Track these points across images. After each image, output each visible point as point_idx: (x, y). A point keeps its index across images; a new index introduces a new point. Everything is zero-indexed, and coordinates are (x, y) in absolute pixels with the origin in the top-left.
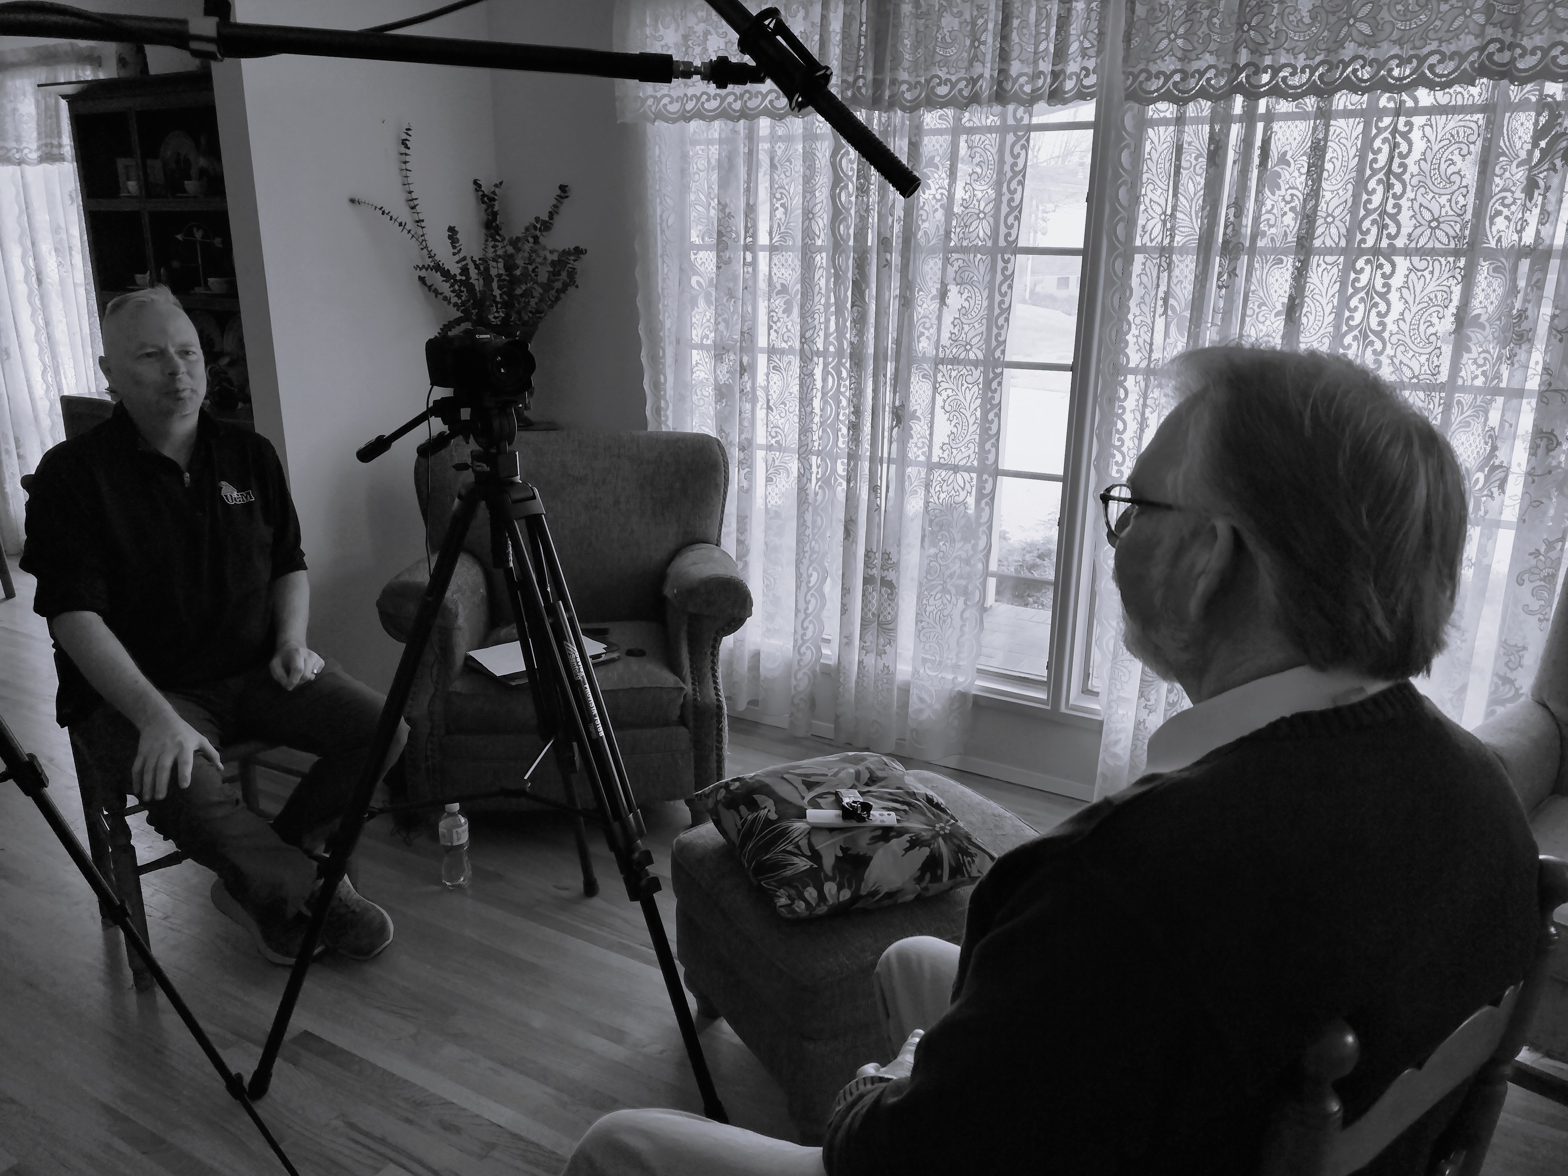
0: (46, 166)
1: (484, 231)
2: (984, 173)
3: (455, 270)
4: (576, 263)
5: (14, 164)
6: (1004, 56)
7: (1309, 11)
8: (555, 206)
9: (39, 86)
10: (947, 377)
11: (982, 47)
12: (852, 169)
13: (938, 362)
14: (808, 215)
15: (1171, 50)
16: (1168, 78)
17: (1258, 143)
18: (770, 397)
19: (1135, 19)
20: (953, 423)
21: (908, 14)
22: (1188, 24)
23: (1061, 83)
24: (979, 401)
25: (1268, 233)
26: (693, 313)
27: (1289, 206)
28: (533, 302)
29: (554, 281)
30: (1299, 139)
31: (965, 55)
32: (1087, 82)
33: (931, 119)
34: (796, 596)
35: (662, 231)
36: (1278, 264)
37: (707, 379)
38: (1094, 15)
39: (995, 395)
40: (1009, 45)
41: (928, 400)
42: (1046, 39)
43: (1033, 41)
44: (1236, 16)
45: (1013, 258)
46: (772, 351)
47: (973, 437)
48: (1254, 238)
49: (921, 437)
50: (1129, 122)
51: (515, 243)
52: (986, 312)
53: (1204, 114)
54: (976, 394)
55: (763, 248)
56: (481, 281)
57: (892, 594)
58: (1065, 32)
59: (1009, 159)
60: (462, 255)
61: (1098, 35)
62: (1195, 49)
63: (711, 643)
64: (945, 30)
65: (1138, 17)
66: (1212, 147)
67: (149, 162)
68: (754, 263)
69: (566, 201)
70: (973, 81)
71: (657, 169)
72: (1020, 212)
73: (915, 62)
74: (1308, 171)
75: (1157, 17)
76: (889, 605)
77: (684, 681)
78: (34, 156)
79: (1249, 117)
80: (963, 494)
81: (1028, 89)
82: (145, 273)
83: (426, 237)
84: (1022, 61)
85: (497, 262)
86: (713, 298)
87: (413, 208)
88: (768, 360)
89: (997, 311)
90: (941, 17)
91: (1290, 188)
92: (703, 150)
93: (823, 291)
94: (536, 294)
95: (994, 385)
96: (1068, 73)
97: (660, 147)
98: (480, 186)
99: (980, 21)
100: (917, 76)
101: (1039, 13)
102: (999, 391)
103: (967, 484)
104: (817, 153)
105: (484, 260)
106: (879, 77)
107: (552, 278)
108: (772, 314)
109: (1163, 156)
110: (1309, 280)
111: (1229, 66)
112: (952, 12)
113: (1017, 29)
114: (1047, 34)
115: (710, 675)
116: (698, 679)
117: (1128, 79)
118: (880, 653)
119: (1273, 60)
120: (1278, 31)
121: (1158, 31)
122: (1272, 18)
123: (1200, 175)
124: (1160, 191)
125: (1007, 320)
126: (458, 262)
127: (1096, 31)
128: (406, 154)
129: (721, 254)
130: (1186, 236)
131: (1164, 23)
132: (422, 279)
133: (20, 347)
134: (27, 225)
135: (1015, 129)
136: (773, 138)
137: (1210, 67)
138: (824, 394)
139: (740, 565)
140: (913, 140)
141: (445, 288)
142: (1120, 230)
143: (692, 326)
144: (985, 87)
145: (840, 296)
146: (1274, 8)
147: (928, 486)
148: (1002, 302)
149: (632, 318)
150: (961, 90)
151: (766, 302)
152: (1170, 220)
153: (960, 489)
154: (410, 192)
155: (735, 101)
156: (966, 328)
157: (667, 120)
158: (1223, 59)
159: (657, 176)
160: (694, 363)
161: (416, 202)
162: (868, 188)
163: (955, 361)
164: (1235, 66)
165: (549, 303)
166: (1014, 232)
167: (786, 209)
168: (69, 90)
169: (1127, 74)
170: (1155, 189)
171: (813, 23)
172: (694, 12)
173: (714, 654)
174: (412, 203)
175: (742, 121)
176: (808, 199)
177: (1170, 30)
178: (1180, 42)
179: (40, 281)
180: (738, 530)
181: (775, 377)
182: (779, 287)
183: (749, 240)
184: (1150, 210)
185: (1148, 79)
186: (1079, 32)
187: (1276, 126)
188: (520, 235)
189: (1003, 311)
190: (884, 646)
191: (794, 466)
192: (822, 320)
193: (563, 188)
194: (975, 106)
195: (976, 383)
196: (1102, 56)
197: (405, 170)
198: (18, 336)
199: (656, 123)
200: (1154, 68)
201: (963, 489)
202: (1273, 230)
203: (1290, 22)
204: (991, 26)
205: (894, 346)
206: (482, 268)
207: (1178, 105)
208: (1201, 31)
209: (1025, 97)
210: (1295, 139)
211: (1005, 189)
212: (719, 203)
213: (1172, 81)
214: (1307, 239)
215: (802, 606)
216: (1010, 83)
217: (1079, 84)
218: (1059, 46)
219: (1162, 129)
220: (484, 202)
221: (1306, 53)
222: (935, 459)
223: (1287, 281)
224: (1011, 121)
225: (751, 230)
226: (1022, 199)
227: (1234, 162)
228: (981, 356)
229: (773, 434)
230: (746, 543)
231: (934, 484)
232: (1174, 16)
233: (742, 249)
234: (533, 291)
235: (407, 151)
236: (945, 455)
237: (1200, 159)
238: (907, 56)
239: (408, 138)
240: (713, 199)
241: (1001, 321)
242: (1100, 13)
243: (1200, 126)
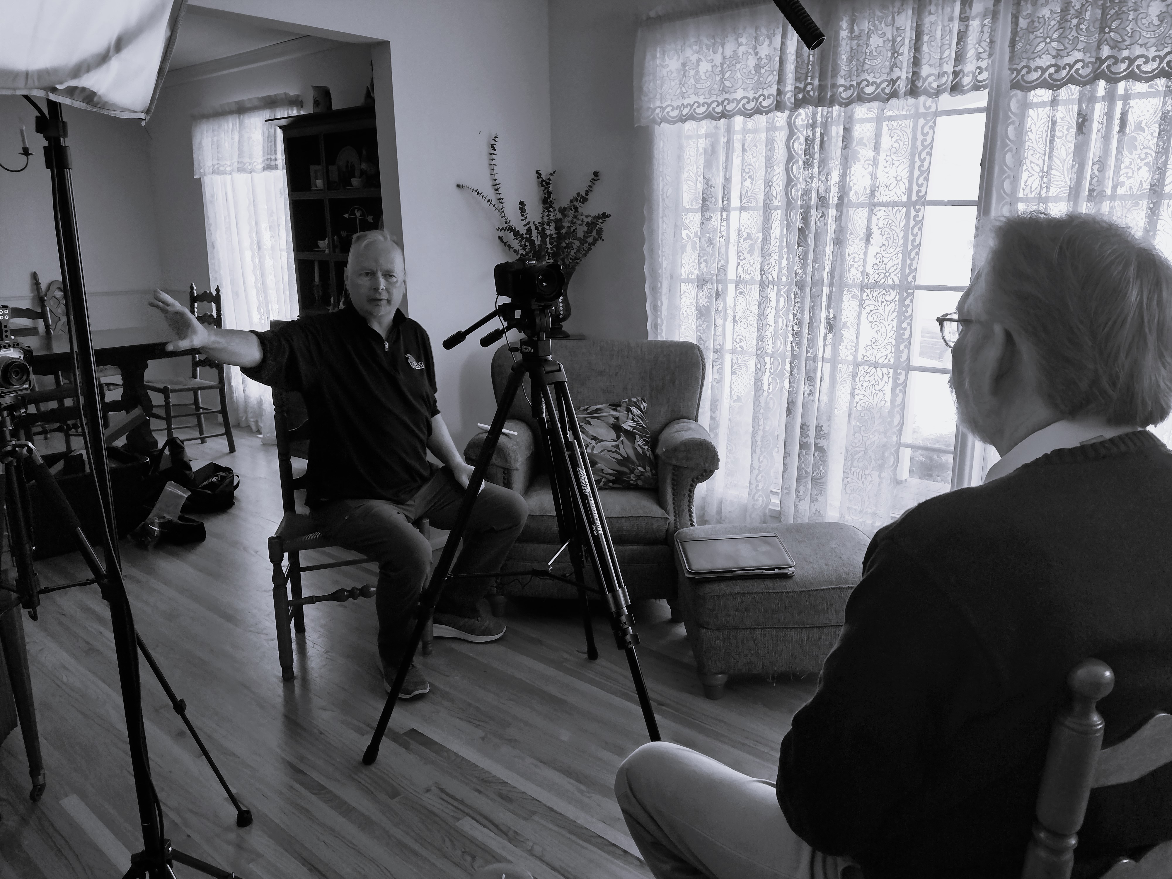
0: (267, 173)
1: (542, 205)
2: (901, 147)
3: (523, 231)
4: (602, 225)
5: (247, 172)
6: (916, 62)
7: (1158, 16)
8: (590, 186)
9: (266, 121)
10: (871, 296)
11: (900, 57)
12: (801, 149)
13: (863, 287)
14: (769, 184)
15: (1047, 50)
16: (1044, 71)
17: (1118, 115)
18: (736, 314)
19: (1019, 30)
20: (875, 330)
21: (845, 37)
22: (1061, 30)
23: (961, 79)
24: (895, 314)
25: (1126, 183)
26: (683, 257)
27: (1143, 162)
28: (572, 253)
29: (587, 237)
30: (1151, 111)
31: (887, 63)
32: (980, 78)
33: (860, 111)
34: (752, 458)
35: (663, 200)
36: (1135, 206)
37: (691, 303)
38: (986, 29)
39: (908, 309)
40: (920, 55)
41: (855, 315)
42: (949, 48)
43: (939, 51)
44: (1099, 22)
45: (922, 208)
46: (738, 282)
47: (890, 341)
48: (1115, 187)
49: (850, 342)
50: (1014, 105)
51: (562, 211)
52: (902, 248)
53: (1074, 97)
54: (893, 308)
55: (735, 209)
56: (540, 238)
57: (823, 456)
58: (964, 43)
59: (920, 137)
60: (527, 221)
61: (989, 43)
62: (1066, 48)
63: (689, 487)
64: (873, 47)
65: (1021, 28)
66: (1080, 120)
67: (330, 167)
68: (728, 219)
69: (597, 182)
70: (893, 82)
71: (661, 157)
72: (928, 174)
73: (850, 71)
74: (1159, 134)
75: (1036, 27)
76: (821, 465)
77: (668, 514)
78: (260, 167)
79: (1111, 97)
80: (882, 384)
81: (935, 85)
82: (324, 240)
83: (504, 210)
84: (931, 65)
85: (550, 226)
86: (697, 246)
87: (497, 190)
88: (736, 288)
89: (910, 247)
90: (869, 37)
91: (1145, 148)
92: (694, 142)
93: (778, 237)
94: (575, 247)
95: (907, 302)
96: (966, 72)
97: (664, 142)
98: (540, 175)
99: (899, 39)
100: (851, 81)
101: (943, 29)
102: (911, 306)
103: (885, 376)
104: (775, 138)
105: (542, 224)
106: (823, 83)
107: (586, 235)
108: (739, 254)
109: (1041, 129)
110: (1160, 217)
111: (1093, 60)
112: (877, 33)
113: (927, 42)
114: (950, 45)
115: (687, 510)
116: (678, 513)
117: (1013, 73)
118: (813, 501)
119: (1130, 53)
120: (1133, 31)
121: (1036, 37)
122: (1128, 22)
123: (1071, 142)
124: (1038, 155)
125: (918, 253)
126: (524, 226)
127: (988, 40)
128: (494, 154)
129: (705, 213)
130: (1059, 188)
131: (1041, 30)
132: (500, 238)
133: (245, 290)
134: (253, 211)
135: (924, 116)
136: (745, 131)
137: (1078, 61)
138: (777, 311)
139: (712, 435)
140: (847, 126)
141: (515, 244)
142: (1007, 185)
143: (681, 265)
144: (902, 86)
145: (790, 242)
146: (1129, 14)
147: (854, 376)
148: (914, 241)
149: (642, 260)
150: (883, 89)
151: (736, 246)
152: (1046, 174)
153: (880, 380)
154: (495, 180)
155: (718, 106)
156: (886, 260)
157: (669, 122)
158: (1088, 55)
159: (661, 162)
160: (682, 292)
161: (498, 186)
162: (812, 161)
163: (876, 286)
164: (1098, 59)
165: (584, 252)
166: (923, 189)
167: (752, 180)
168: (284, 122)
169: (1011, 70)
170: (1034, 153)
171: (775, 49)
172: (690, 46)
173: (691, 496)
174: (496, 187)
175: (723, 120)
176: (768, 172)
177: (1046, 36)
178: (1054, 44)
179: (259, 248)
180: (711, 410)
181: (740, 299)
182: (745, 235)
183: (725, 202)
184: (1030, 169)
185: (1028, 73)
186: (975, 42)
187: (1132, 103)
188: (566, 206)
189: (914, 247)
190: (816, 495)
191: (752, 364)
192: (777, 257)
193: (596, 174)
194: (894, 100)
195: (893, 301)
196: (992, 58)
197: (492, 165)
198: (244, 283)
199: (661, 125)
200: (1033, 65)
201: (882, 379)
202: (1131, 181)
203: (1143, 24)
204: (907, 42)
205: (829, 275)
206: (540, 229)
207: (1053, 90)
208: (1072, 34)
209: (932, 91)
210: (1148, 111)
211: (917, 159)
212: (704, 177)
213: (1048, 73)
214: (1158, 186)
215: (756, 464)
216: (921, 82)
217: (974, 79)
218: (959, 53)
219: (1040, 110)
220: (542, 185)
221: (1156, 46)
222: (860, 358)
223: (1142, 219)
224: (922, 110)
225: (727, 197)
226: (930, 165)
227: (1098, 131)
228: (897, 281)
229: (738, 340)
230: (717, 419)
231: (859, 375)
232: (1049, 25)
233: (720, 210)
234: (573, 245)
235: (494, 152)
236: (868, 354)
237: (1071, 130)
238: (843, 67)
239: (495, 143)
240: (699, 176)
241: (913, 254)
242: (991, 27)
243: (1070, 107)
